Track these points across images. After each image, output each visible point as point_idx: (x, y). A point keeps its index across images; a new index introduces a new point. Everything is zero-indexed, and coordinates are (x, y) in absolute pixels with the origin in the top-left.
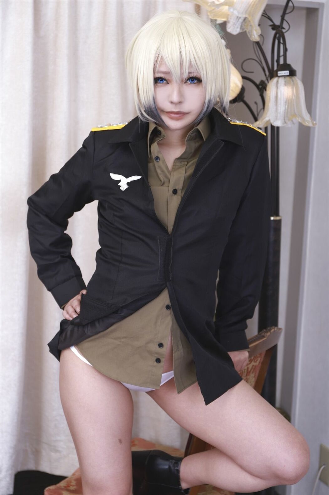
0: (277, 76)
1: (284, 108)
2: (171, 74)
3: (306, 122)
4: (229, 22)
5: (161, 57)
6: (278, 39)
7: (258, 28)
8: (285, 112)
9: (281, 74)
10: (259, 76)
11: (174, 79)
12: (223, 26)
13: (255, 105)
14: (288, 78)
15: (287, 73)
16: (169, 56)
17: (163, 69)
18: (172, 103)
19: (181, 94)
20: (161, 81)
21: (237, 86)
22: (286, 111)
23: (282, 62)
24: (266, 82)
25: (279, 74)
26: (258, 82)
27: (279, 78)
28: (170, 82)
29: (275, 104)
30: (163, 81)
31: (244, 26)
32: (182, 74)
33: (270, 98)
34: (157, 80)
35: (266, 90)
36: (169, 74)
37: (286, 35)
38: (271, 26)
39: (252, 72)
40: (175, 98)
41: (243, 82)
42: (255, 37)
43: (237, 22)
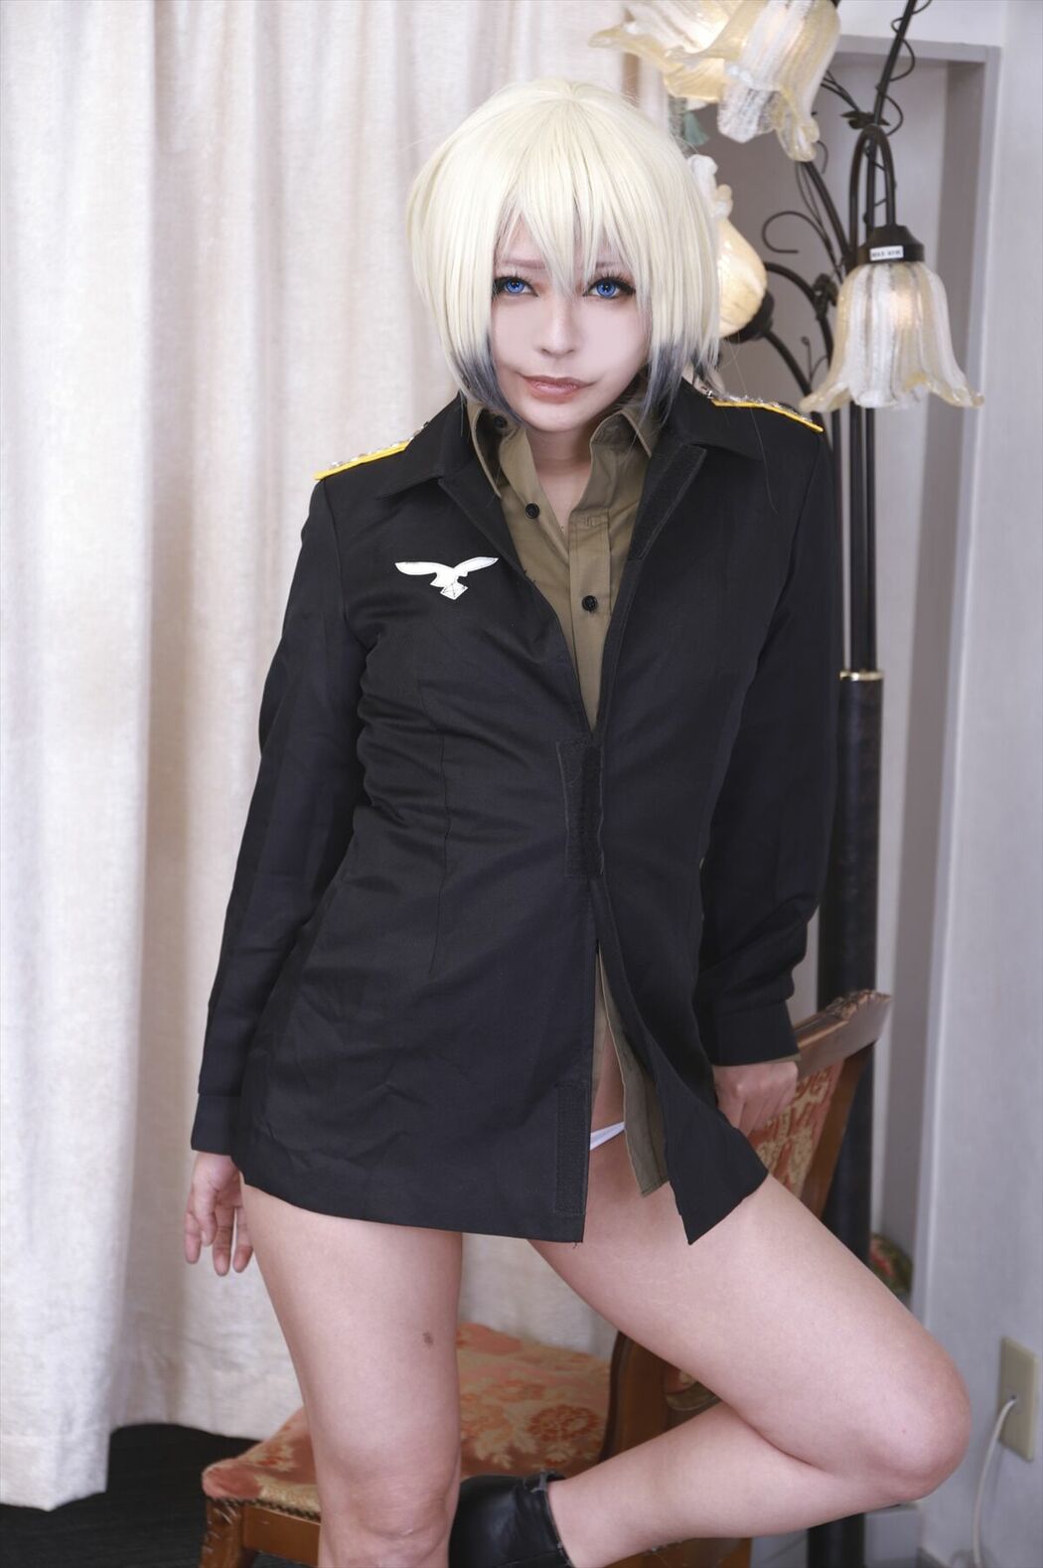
0: (868, 261)
1: (889, 356)
2: (547, 269)
3: (955, 396)
4: (725, 106)
5: (520, 216)
6: (868, 155)
7: (811, 122)
8: (892, 367)
9: (879, 255)
10: (814, 263)
11: (555, 281)
12: (708, 115)
13: (804, 348)
14: (900, 268)
15: (896, 251)
16: (541, 217)
17: (524, 253)
18: (545, 352)
19: (572, 326)
20: (514, 287)
21: (753, 292)
22: (896, 364)
23: (880, 220)
24: (835, 279)
25: (874, 255)
26: (811, 281)
27: (874, 267)
28: (543, 291)
29: (863, 342)
30: (521, 286)
31: (771, 116)
32: (578, 267)
33: (847, 327)
34: (503, 285)
35: (835, 303)
36: (540, 268)
37: (892, 141)
38: (846, 115)
39: (795, 252)
40: (556, 339)
41: (768, 279)
42: (800, 147)
43: (750, 105)
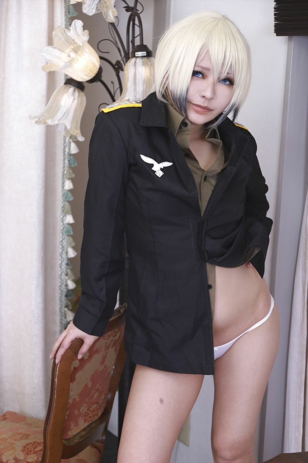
0: (134, 56)
1: (142, 88)
4: (85, 3)
6: (132, 21)
7: (115, 9)
8: (143, 92)
9: (138, 54)
10: (115, 57)
12: (78, 6)
13: (112, 85)
14: (145, 59)
15: (144, 53)
17: (204, 64)
18: (204, 97)
19: (214, 91)
21: (95, 66)
22: (145, 91)
23: (137, 42)
24: (122, 62)
25: (137, 54)
26: (114, 62)
27: (136, 59)
28: (207, 77)
29: (134, 84)
30: (199, 75)
31: (100, 7)
33: (128, 79)
35: (122, 70)
36: (208, 70)
37: (141, 15)
38: (125, 7)
39: (108, 53)
40: (209, 94)
41: (100, 61)
42: (110, 18)
43: (93, 3)
